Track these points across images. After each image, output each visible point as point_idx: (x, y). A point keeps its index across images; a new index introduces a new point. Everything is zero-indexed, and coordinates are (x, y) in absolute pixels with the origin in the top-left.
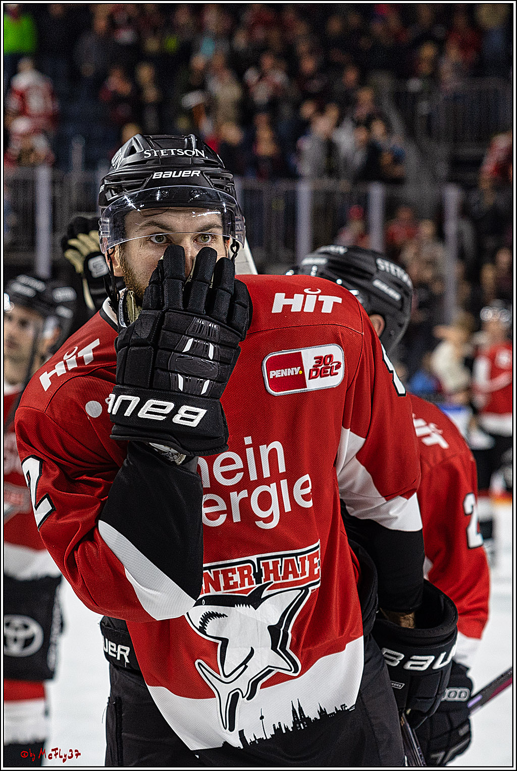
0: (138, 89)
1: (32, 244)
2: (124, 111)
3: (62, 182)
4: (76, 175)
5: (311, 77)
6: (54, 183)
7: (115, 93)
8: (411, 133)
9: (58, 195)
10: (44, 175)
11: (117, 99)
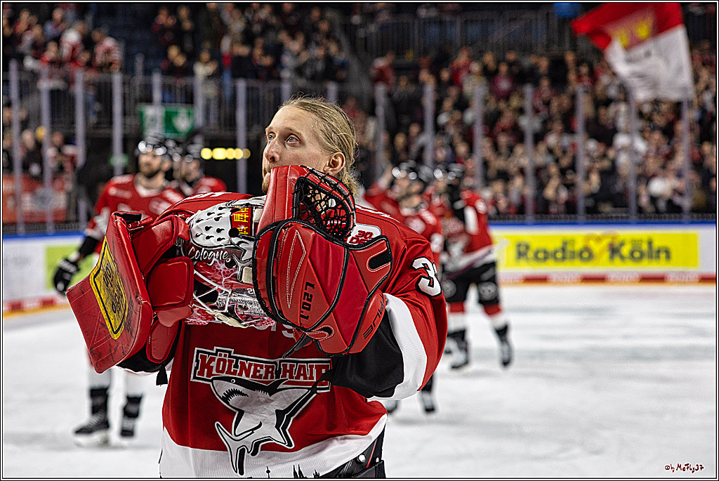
0: (179, 23)
1: (110, 123)
2: (169, 36)
3: (129, 84)
4: (139, 79)
5: (290, 15)
6: (124, 84)
7: (162, 25)
8: (354, 50)
9: (127, 92)
10: (117, 79)
11: (164, 29)
